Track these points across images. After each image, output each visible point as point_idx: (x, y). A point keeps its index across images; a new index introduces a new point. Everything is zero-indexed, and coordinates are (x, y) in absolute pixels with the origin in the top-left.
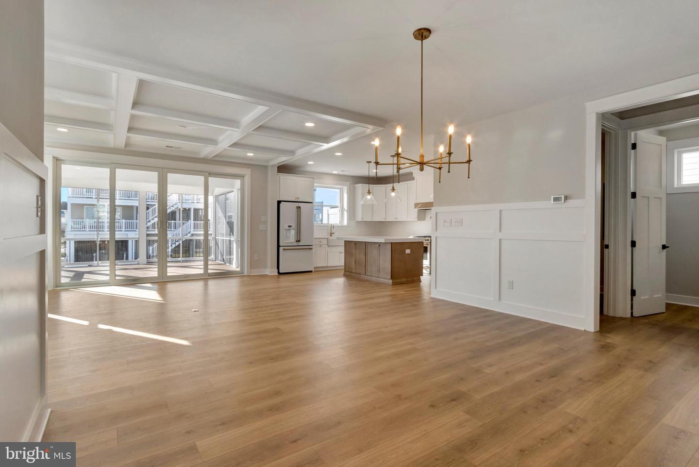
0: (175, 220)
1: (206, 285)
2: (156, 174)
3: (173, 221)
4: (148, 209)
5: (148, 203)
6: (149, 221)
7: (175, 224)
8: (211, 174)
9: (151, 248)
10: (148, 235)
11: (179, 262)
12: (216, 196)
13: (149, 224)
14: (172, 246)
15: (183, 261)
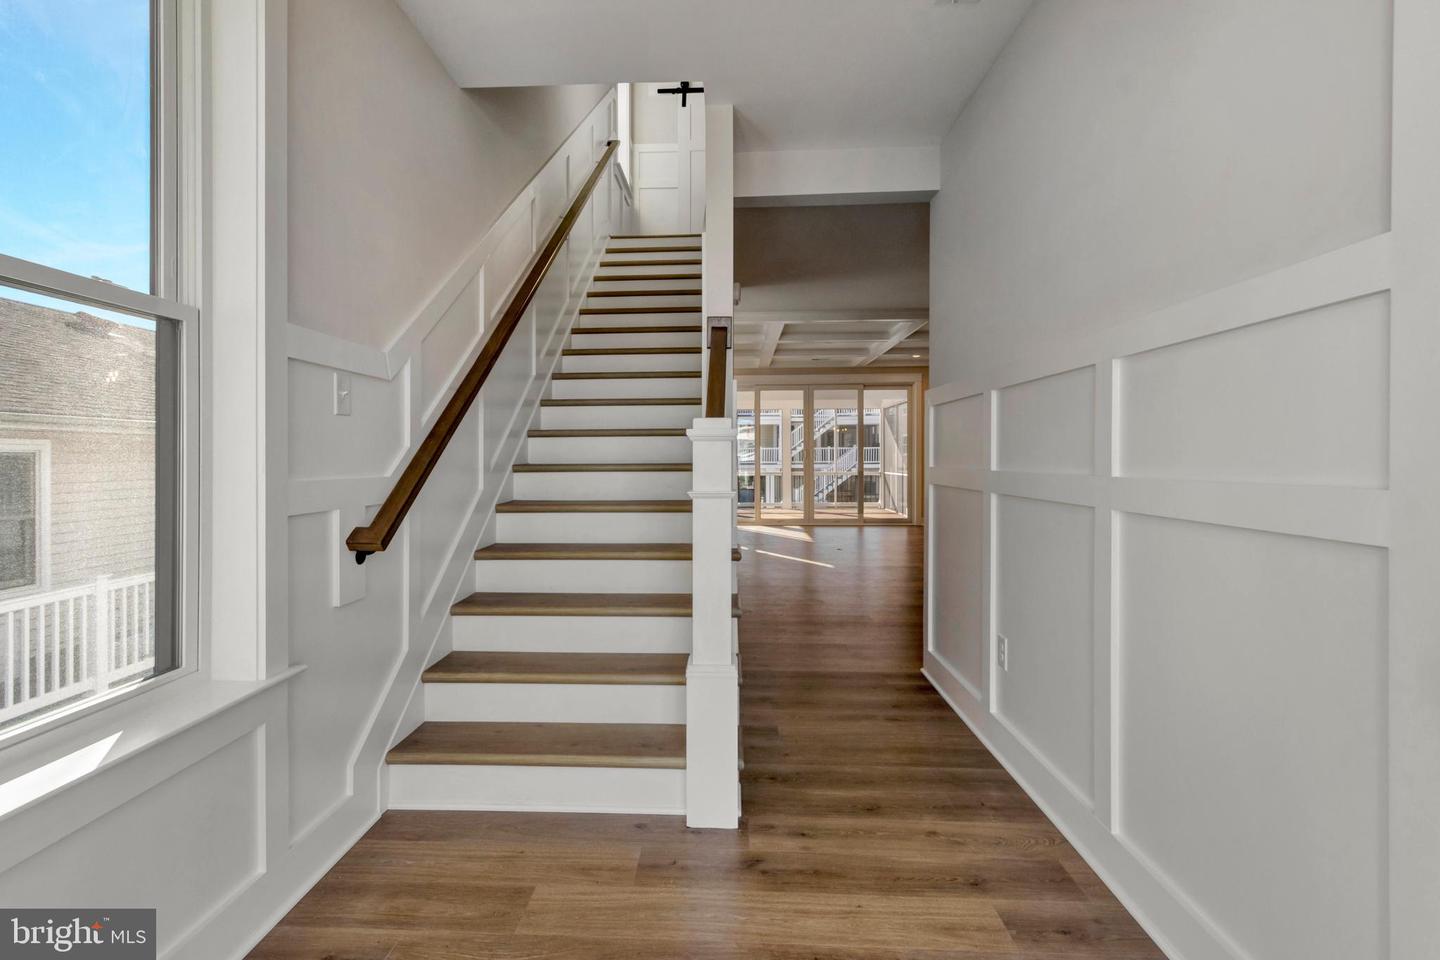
0: (832, 445)
1: (861, 533)
2: (801, 392)
3: (829, 448)
4: (793, 428)
5: (793, 420)
6: (795, 449)
7: (832, 452)
8: (867, 386)
9: (797, 491)
10: (793, 470)
11: (833, 507)
12: (885, 409)
13: (795, 453)
14: (827, 488)
15: (838, 507)
